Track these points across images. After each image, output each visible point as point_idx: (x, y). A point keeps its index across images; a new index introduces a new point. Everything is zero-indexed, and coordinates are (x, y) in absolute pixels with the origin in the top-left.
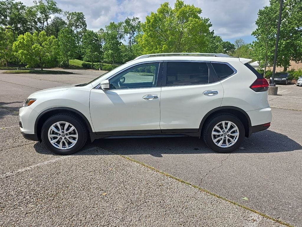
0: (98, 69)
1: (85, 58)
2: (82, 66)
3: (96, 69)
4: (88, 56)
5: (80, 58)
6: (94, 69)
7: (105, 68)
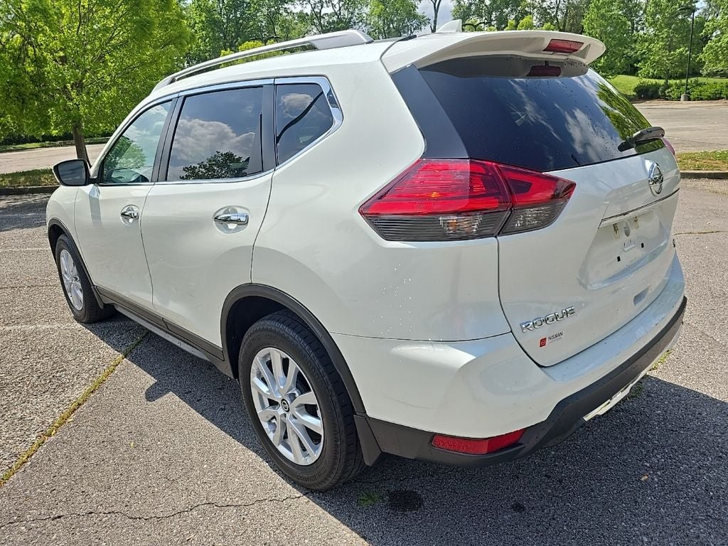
0: (679, 99)
1: (645, 68)
2: (635, 94)
3: (672, 100)
4: (654, 62)
5: (633, 71)
6: (665, 98)
7: (700, 92)
